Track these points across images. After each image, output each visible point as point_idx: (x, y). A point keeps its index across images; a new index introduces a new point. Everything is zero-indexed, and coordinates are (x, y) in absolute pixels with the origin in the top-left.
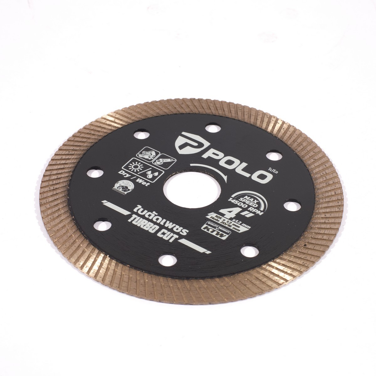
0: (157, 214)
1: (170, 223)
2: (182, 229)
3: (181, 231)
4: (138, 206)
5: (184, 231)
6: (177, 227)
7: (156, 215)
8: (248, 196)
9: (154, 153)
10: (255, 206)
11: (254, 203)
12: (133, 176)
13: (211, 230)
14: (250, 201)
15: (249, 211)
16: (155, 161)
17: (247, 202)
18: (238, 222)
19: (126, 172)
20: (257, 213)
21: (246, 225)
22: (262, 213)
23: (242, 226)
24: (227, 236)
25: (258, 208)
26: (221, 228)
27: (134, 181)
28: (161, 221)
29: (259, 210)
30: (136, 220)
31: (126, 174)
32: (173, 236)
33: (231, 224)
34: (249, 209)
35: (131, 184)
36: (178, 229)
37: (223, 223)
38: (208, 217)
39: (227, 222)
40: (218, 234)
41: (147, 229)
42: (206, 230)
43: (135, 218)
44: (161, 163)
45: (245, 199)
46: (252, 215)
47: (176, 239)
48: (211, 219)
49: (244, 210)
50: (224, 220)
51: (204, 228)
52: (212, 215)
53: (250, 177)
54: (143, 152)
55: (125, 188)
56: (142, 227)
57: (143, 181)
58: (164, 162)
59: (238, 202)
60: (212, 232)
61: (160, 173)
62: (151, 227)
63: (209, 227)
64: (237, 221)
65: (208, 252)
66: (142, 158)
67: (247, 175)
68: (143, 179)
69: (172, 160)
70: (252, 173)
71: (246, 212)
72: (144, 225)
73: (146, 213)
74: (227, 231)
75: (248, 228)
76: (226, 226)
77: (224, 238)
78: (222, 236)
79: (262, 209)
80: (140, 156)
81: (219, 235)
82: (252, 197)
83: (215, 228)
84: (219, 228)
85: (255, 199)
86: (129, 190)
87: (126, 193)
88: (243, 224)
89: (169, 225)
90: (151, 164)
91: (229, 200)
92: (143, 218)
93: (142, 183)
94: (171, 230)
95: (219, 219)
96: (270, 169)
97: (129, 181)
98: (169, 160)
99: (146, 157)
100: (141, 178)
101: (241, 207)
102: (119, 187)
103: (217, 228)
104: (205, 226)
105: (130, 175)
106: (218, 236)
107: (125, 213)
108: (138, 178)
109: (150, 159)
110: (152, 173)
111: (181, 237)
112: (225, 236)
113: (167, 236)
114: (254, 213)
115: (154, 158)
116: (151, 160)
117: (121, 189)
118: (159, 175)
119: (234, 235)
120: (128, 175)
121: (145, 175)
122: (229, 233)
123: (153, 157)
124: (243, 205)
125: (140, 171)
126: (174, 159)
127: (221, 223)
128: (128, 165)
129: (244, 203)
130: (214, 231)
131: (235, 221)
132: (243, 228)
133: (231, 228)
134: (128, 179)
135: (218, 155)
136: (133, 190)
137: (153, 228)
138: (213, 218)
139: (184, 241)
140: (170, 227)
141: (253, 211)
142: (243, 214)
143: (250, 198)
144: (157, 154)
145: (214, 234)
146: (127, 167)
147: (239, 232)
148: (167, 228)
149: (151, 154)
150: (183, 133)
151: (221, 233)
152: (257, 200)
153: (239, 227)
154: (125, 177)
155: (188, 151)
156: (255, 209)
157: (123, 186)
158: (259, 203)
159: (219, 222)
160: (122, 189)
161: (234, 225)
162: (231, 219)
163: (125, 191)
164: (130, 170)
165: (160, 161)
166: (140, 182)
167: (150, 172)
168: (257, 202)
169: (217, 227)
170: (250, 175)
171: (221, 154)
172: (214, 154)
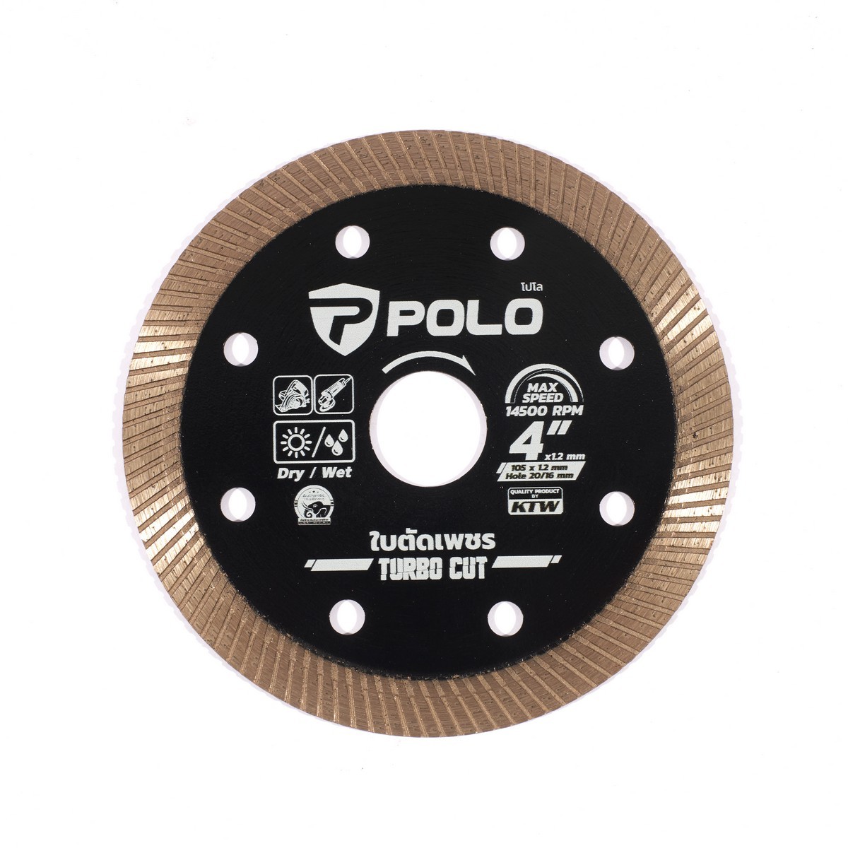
0: (415, 531)
1: (451, 537)
2: (481, 538)
3: (483, 543)
4: (371, 533)
5: (486, 537)
6: (469, 536)
7: (416, 536)
8: (533, 382)
9: (300, 386)
10: (559, 397)
11: (552, 392)
12: (308, 468)
13: (527, 507)
14: (543, 392)
15: (557, 418)
16: (318, 406)
18: (557, 456)
19: (291, 467)
20: (573, 414)
21: (574, 455)
22: (581, 407)
23: (569, 460)
24: (561, 500)
26: (540, 491)
27: (319, 480)
28: (435, 542)
29: (572, 404)
30: (393, 570)
31: (292, 472)
32: (477, 564)
33: (549, 471)
34: (554, 414)
35: (321, 492)
36: (473, 540)
37: (533, 475)
38: (502, 479)
39: (540, 469)
40: (543, 509)
41: (425, 577)
42: (518, 513)
43: (389, 566)
44: (331, 402)
45: (532, 392)
46: (567, 424)
47: (488, 566)
48: (509, 480)
49: (548, 420)
50: (532, 468)
51: (514, 510)
52: (505, 471)
53: (504, 329)
54: (280, 396)
55: (318, 508)
56: (413, 578)
57: (335, 468)
58: (334, 395)
59: (527, 409)
60: (531, 509)
61: (347, 428)
62: (429, 568)
63: (520, 501)
64: (554, 454)
65: (557, 559)
66: (290, 412)
67: (495, 330)
68: (332, 465)
69: (345, 382)
70: (500, 319)
71: (555, 424)
72: (415, 571)
73: (397, 542)
74: (553, 491)
75: (582, 460)
76: (544, 479)
77: (559, 510)
78: (553, 507)
80: (283, 409)
81: (548, 509)
83: (528, 496)
84: (536, 491)
86: (328, 507)
87: (328, 518)
88: (568, 455)
89: (454, 542)
90: (314, 416)
91: (508, 415)
92: (402, 557)
93: (338, 476)
94: (464, 552)
95: (523, 473)
96: (524, 287)
97: (311, 486)
98: (338, 387)
99: (295, 405)
100: (327, 465)
101: (537, 418)
102: (306, 511)
103: (533, 496)
104: (511, 503)
105: (303, 471)
106: (548, 512)
107: (363, 564)
108: (320, 467)
109: (304, 405)
110: (336, 438)
111: (491, 555)
112: (558, 502)
113: (470, 570)
114: (568, 417)
115: (309, 397)
116: (309, 405)
117: (314, 516)
118: (349, 434)
119: (570, 489)
120: (300, 474)
121: (325, 452)
122: (560, 491)
123: (307, 398)
124: (538, 411)
125: (312, 447)
126: (346, 378)
127: (531, 478)
128: (280, 447)
129: (537, 404)
130: (532, 505)
131: (551, 457)
132: (575, 466)
133: (555, 479)
134: (305, 482)
135: (411, 313)
136: (337, 500)
137: (433, 567)
138: (512, 476)
139: (502, 562)
140: (459, 547)
141: (564, 414)
142: (551, 432)
144: (307, 383)
145: (537, 511)
146: (282, 456)
147: (574, 478)
148: (455, 553)
149: (298, 391)
150: (313, 295)
151: (547, 501)
153: (565, 468)
154: (296, 480)
155: (355, 338)
156: (565, 407)
157: (311, 506)
158: (561, 388)
159: (527, 479)
160: (315, 512)
161: (554, 468)
162: (541, 458)
163: (323, 514)
164: (292, 458)
165: (325, 400)
166: (332, 476)
167: (329, 440)
168: (556, 387)
169: (531, 491)
170: (501, 326)
171: (417, 306)
172: (403, 313)
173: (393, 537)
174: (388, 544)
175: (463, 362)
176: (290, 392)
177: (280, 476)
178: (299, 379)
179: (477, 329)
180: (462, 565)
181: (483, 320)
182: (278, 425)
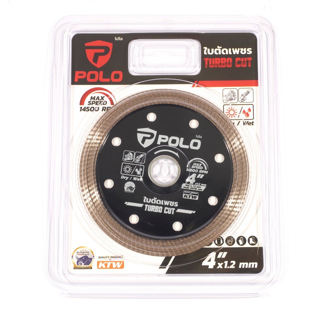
0: (156, 199)
1: (166, 201)
2: (174, 203)
3: (174, 204)
4: (144, 197)
5: (176, 203)
8: (195, 163)
9: (131, 154)
10: (202, 168)
11: (200, 166)
12: (130, 177)
13: (188, 196)
14: (197, 166)
15: (200, 173)
16: (135, 160)
17: (197, 167)
18: (199, 184)
19: (125, 176)
20: (205, 173)
22: (207, 171)
23: (202, 186)
24: (198, 196)
25: (204, 169)
26: (192, 193)
27: (132, 180)
28: (161, 202)
29: (205, 170)
30: (149, 208)
31: (125, 177)
32: (172, 210)
33: (196, 187)
34: (199, 172)
35: (132, 184)
36: (172, 203)
37: (191, 188)
38: (182, 187)
39: (193, 187)
40: (192, 198)
41: (157, 211)
42: (186, 198)
43: (148, 207)
44: (139, 160)
45: (194, 165)
46: (203, 175)
47: (175, 211)
48: (184, 188)
49: (198, 174)
50: (191, 186)
51: (184, 197)
52: (184, 186)
53: (189, 147)
54: (125, 156)
55: (131, 188)
56: (154, 211)
57: (137, 178)
58: (140, 158)
59: (192, 170)
60: (189, 197)
61: (142, 167)
62: (158, 209)
63: (187, 195)
64: (198, 183)
65: (194, 212)
66: (127, 161)
67: (187, 147)
68: (136, 177)
69: (144, 155)
71: (199, 175)
72: (155, 209)
73: (151, 201)
74: (196, 193)
75: (205, 186)
76: (194, 190)
77: (197, 199)
78: (195, 198)
79: (206, 169)
80: (125, 160)
81: (194, 198)
82: (197, 163)
83: (189, 194)
84: (191, 193)
85: (199, 163)
86: (134, 188)
87: (133, 191)
88: (202, 184)
89: (167, 203)
90: (134, 163)
91: (187, 171)
92: (152, 205)
93: (138, 180)
94: (169, 206)
95: (188, 187)
96: (197, 136)
97: (130, 182)
98: (142, 156)
99: (129, 159)
100: (135, 177)
101: (195, 173)
102: (127, 188)
103: (190, 194)
104: (184, 195)
105: (128, 177)
106: (194, 199)
107: (141, 205)
108: (133, 177)
109: (131, 159)
110: (138, 170)
111: (176, 208)
112: (197, 197)
113: (170, 211)
114: (203, 173)
115: (133, 157)
116: (133, 160)
117: (129, 190)
118: (142, 169)
119: (201, 193)
120: (127, 178)
121: (135, 173)
122: (198, 194)
123: (132, 158)
124: (195, 171)
125: (132, 171)
126: (144, 154)
127: (191, 189)
128: (123, 170)
129: (195, 169)
130: (190, 196)
131: (197, 184)
132: (203, 187)
133: (197, 190)
134: (128, 180)
136: (136, 187)
137: (160, 209)
138: (185, 187)
139: (179, 211)
140: (168, 205)
141: (202, 173)
142: (198, 177)
143: (196, 163)
144: (133, 153)
145: (191, 198)
146: (123, 172)
147: (202, 191)
148: (166, 206)
149: (130, 155)
150: (139, 130)
151: (194, 196)
152: (201, 163)
153: (200, 187)
154: (126, 180)
155: (148, 143)
156: (203, 171)
157: (129, 187)
158: (202, 165)
159: (189, 189)
160: (130, 189)
161: (197, 187)
162: (194, 184)
163: (132, 190)
165: (137, 159)
166: (136, 180)
167: (137, 170)
168: (201, 165)
169: (190, 192)
170: (189, 146)
171: (166, 137)
172: (162, 138)
173: (150, 199)
174: (148, 201)
175: (177, 154)
176: (128, 155)
177: (122, 178)
178: (131, 152)
179: (182, 146)
180: (168, 210)
181: (184, 143)
182: (123, 164)
